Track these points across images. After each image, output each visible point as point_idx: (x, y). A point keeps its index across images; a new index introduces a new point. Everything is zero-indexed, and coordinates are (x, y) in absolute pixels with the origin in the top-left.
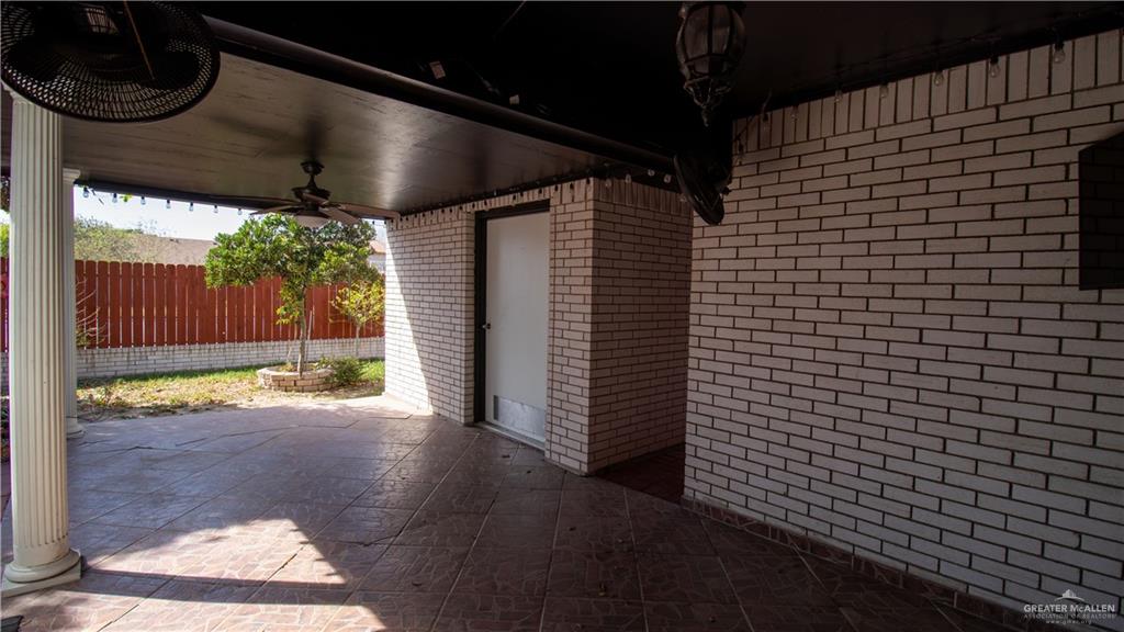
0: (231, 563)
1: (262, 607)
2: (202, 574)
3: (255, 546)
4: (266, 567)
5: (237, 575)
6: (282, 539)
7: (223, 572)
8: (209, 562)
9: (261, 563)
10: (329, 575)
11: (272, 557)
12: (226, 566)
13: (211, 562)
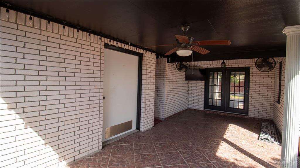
0: (237, 154)
1: (237, 145)
2: (245, 156)
3: (230, 154)
4: (231, 150)
5: (238, 152)
6: (222, 152)
7: (240, 154)
8: (242, 157)
9: (231, 151)
10: (223, 143)
11: (228, 151)
12: (239, 155)
13: (241, 157)
